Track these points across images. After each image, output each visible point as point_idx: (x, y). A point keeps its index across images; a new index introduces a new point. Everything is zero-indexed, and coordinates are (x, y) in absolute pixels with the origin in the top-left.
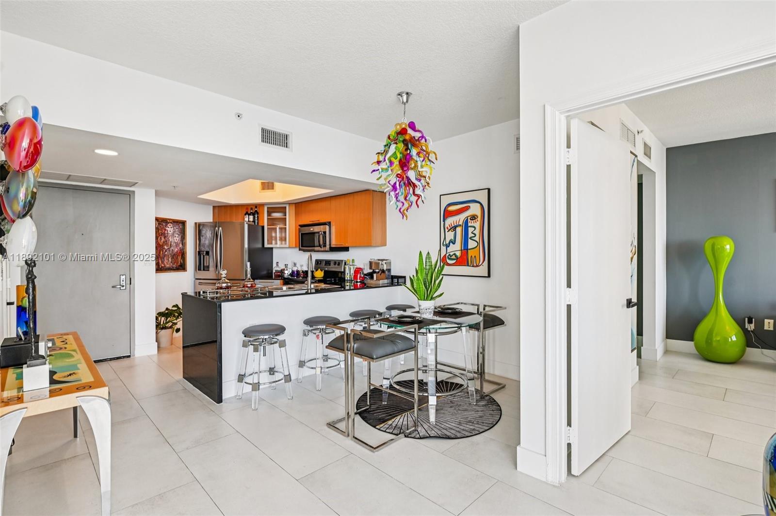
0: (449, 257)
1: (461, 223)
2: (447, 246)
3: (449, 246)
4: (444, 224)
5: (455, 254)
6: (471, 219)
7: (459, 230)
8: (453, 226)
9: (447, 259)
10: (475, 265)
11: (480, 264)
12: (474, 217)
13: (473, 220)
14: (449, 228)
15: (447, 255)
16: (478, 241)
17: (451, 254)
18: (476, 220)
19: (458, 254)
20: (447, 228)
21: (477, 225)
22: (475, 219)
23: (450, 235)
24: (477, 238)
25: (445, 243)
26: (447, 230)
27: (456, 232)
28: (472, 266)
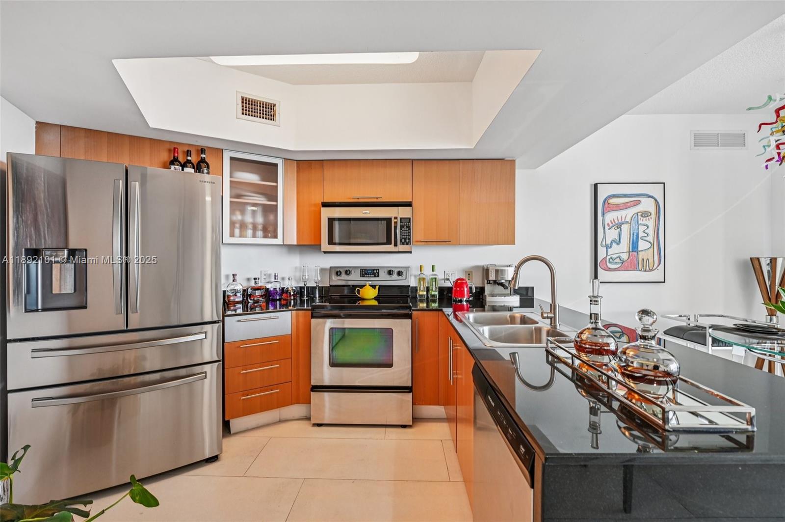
0: (611, 260)
1: (628, 219)
2: (608, 247)
3: (611, 247)
4: (604, 220)
5: (619, 257)
6: (642, 216)
7: (625, 228)
8: (617, 222)
9: (608, 264)
10: (648, 269)
11: (654, 268)
12: (645, 214)
13: (645, 217)
14: (611, 225)
15: (608, 258)
16: (652, 242)
17: (614, 256)
18: (650, 217)
19: (625, 257)
20: (608, 225)
21: (651, 223)
22: (648, 216)
23: (612, 234)
24: (650, 238)
25: (604, 243)
26: (607, 227)
27: (621, 230)
28: (644, 271)
